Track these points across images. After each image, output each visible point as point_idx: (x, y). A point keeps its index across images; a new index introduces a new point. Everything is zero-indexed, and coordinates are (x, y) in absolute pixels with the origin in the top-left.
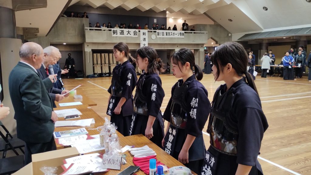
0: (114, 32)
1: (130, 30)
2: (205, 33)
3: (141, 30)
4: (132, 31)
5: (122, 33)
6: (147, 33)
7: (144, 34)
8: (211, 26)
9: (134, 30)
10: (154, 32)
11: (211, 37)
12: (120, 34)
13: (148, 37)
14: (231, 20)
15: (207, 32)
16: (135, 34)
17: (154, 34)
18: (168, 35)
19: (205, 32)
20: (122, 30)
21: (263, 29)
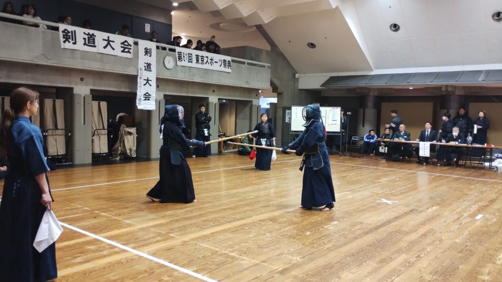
0: (67, 36)
1: (112, 37)
2: (266, 68)
3: (140, 42)
4: (118, 39)
5: (90, 41)
6: (154, 51)
7: (147, 52)
8: (267, 52)
9: (123, 38)
10: (171, 50)
12: (85, 44)
13: (158, 62)
14: (313, 44)
15: (270, 65)
16: (125, 48)
17: (169, 56)
18: (200, 61)
19: (265, 64)
20: (89, 34)
21: (373, 67)
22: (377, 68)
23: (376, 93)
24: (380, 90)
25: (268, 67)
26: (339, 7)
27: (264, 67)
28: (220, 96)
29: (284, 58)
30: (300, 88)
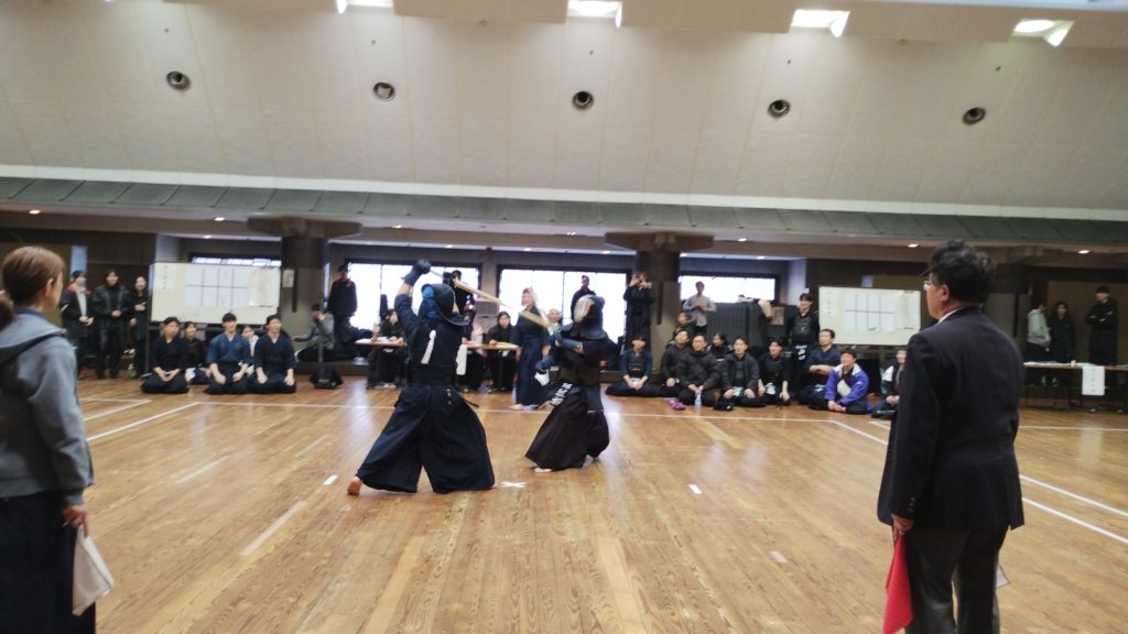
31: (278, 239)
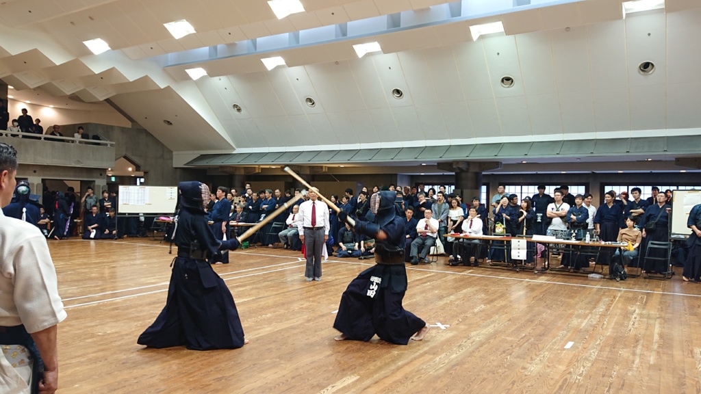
2: (109, 146)
8: (123, 129)
11: (124, 154)
14: (169, 122)
15: (114, 143)
19: (108, 142)
21: (234, 146)
22: (238, 147)
23: (242, 172)
24: (246, 169)
25: (111, 145)
26: (171, 86)
27: (106, 145)
28: (44, 176)
29: (148, 134)
30: (174, 166)
31: (454, 173)
